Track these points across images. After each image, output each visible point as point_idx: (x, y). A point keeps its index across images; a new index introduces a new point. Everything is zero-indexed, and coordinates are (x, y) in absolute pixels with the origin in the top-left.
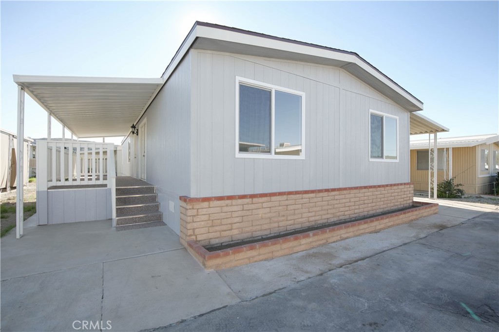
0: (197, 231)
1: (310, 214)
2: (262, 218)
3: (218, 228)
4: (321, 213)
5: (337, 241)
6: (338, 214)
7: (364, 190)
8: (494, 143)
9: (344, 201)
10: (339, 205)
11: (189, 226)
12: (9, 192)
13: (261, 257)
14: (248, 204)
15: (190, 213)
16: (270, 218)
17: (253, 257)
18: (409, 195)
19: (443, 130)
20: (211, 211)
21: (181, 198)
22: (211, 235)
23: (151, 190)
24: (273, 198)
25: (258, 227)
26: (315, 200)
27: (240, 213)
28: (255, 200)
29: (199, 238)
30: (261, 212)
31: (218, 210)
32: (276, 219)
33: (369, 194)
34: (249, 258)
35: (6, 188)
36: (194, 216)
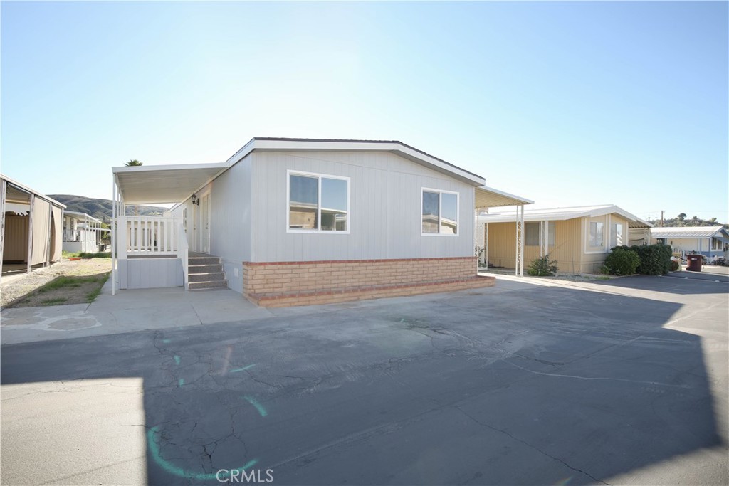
0: (255, 287)
1: (353, 280)
2: (308, 281)
3: (271, 285)
4: (364, 280)
5: (368, 299)
6: (383, 282)
7: (413, 262)
8: (612, 214)
9: (390, 271)
10: (384, 274)
11: (249, 282)
12: (48, 267)
13: (300, 303)
14: (296, 268)
15: (250, 273)
16: (315, 281)
17: (294, 302)
18: (471, 269)
19: (527, 203)
20: (265, 272)
21: (243, 263)
22: (266, 290)
23: (217, 261)
24: (318, 265)
25: (305, 287)
26: (359, 268)
27: (290, 276)
28: (302, 266)
29: (257, 291)
30: (306, 275)
31: (271, 272)
32: (320, 282)
33: (418, 266)
34: (290, 303)
35: (45, 263)
36: (253, 275)
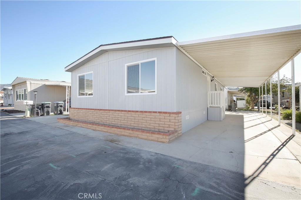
9: (106, 116)
